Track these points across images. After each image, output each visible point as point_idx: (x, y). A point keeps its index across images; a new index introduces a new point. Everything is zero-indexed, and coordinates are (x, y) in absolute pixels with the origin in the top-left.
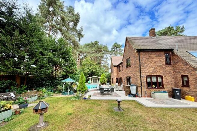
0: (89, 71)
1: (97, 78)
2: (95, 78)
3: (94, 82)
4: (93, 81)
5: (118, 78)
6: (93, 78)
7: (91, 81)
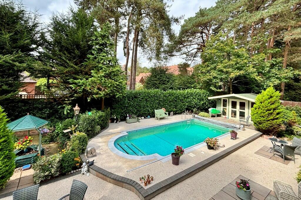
1: (246, 102)
2: (238, 102)
3: (234, 112)
4: (229, 108)
6: (231, 100)
7: (222, 107)
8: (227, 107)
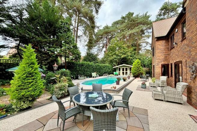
0: (115, 58)
1: (128, 68)
2: (125, 68)
3: (123, 73)
4: (121, 71)
5: (168, 65)
6: (122, 68)
7: (118, 71)
8: (120, 71)
